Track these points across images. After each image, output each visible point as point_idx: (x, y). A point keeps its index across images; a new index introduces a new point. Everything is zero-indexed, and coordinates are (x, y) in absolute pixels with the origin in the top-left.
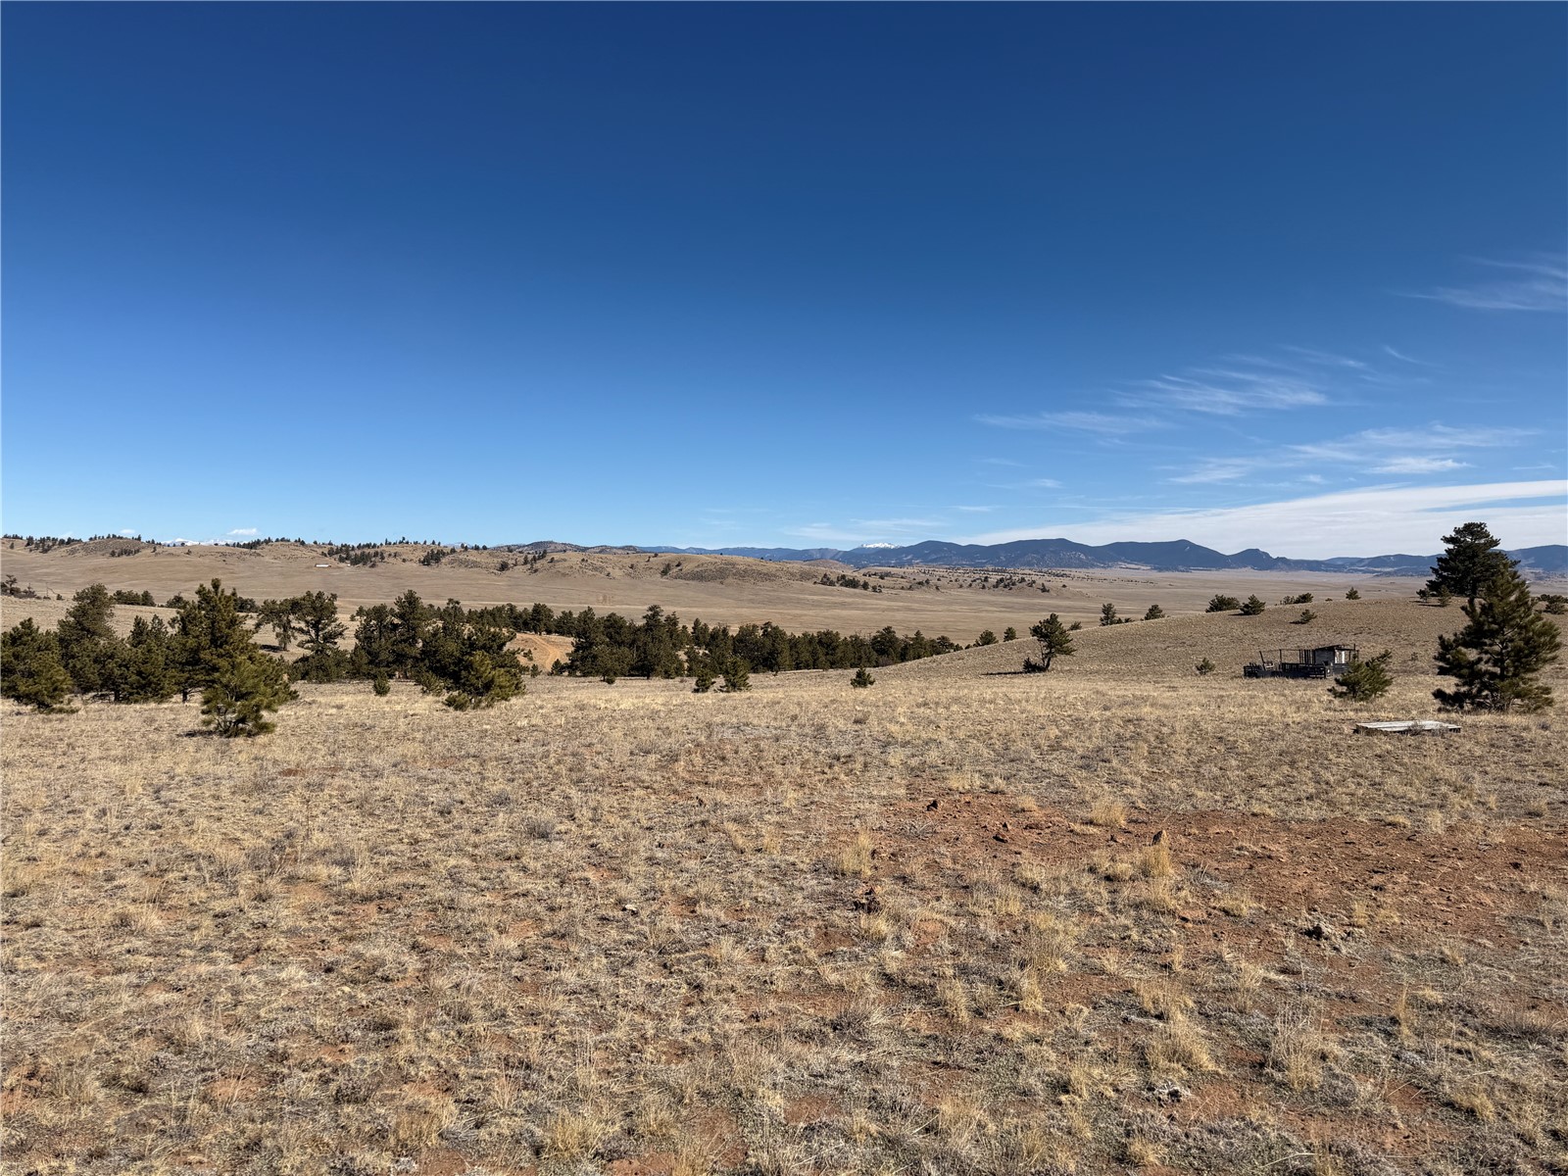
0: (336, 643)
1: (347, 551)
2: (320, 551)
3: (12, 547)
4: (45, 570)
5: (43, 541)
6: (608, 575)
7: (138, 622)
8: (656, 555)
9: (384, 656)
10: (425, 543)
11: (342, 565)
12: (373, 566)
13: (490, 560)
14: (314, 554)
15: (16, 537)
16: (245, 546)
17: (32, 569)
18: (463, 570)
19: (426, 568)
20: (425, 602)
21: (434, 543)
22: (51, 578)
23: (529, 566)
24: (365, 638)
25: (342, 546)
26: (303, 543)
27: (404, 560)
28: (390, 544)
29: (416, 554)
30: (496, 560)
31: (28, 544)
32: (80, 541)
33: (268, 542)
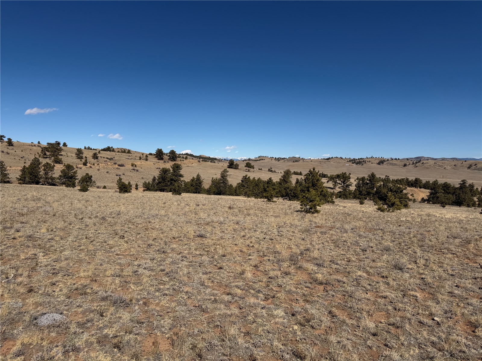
0: (349, 188)
1: (355, 160)
2: (347, 160)
3: (272, 160)
4: (278, 166)
5: (278, 158)
6: (445, 168)
7: (297, 180)
8: (466, 161)
9: (364, 192)
10: (379, 157)
11: (353, 164)
12: (362, 165)
13: (400, 163)
14: (345, 161)
15: (273, 157)
16: (326, 159)
17: (276, 165)
18: (391, 166)
19: (379, 166)
20: (377, 176)
21: (382, 157)
22: (280, 168)
23: (414, 165)
24: (358, 187)
25: (353, 159)
26: (342, 158)
27: (372, 163)
28: (368, 158)
29: (376, 161)
30: (402, 163)
31: (275, 159)
32: (286, 158)
33: (332, 158)
